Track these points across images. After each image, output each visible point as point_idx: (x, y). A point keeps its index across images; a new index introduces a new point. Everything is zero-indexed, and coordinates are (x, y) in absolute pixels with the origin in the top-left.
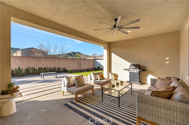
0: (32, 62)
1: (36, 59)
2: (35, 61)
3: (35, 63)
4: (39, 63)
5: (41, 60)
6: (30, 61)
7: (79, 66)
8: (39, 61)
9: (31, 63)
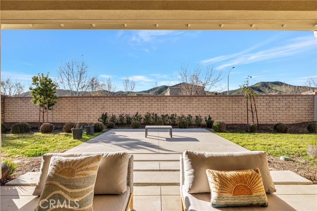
0: (155, 104)
1: (159, 100)
2: (158, 102)
3: (158, 107)
4: (163, 107)
5: (166, 100)
6: (152, 102)
7: (250, 113)
8: (163, 102)
9: (152, 107)
